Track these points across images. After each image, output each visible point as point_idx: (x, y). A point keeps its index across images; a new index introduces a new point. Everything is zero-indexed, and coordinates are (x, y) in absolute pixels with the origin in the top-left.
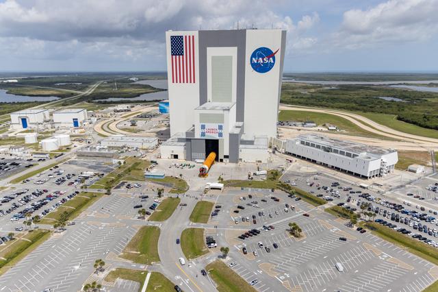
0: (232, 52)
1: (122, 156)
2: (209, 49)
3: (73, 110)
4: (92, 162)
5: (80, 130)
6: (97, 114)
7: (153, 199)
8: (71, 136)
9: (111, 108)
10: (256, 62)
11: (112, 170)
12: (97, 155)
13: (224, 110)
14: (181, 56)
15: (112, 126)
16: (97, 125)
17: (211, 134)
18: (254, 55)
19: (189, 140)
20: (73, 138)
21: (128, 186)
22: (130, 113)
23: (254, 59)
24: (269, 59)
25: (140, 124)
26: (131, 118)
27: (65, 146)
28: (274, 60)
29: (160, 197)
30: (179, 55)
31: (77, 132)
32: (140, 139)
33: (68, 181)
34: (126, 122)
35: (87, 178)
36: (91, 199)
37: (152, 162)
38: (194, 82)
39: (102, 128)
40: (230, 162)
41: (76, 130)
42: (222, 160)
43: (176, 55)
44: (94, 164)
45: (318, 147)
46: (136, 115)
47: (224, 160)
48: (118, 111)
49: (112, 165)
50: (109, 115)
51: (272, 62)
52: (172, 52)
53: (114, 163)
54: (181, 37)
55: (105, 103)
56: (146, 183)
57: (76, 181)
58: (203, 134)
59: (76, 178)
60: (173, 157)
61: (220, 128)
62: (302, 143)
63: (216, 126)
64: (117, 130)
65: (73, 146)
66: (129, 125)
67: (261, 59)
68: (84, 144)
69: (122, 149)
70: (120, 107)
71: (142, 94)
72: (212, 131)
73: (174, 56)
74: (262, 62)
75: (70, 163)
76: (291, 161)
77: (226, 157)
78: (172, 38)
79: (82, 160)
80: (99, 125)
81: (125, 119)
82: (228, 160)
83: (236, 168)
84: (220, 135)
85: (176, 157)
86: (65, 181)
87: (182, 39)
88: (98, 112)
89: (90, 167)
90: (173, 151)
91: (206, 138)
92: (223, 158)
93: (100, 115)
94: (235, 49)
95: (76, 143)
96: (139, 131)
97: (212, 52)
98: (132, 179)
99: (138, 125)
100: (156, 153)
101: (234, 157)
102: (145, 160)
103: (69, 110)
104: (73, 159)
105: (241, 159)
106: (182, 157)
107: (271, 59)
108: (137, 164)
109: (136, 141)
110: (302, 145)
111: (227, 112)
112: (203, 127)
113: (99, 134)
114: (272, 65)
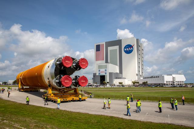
0: (117, 47)
2: (108, 48)
17: (102, 73)
19: (94, 76)
23: (125, 49)
28: (133, 48)
61: (106, 70)
62: (144, 78)
63: (104, 70)
73: (97, 52)
78: (97, 46)
87: (100, 45)
91: (100, 75)
92: (107, 83)
97: (110, 48)
101: (111, 82)
107: (132, 48)
111: (108, 64)
112: (99, 71)
114: (132, 50)
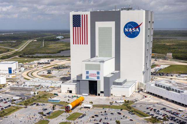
1: (38, 91)
3: (9, 62)
4: (19, 93)
5: (13, 75)
6: (25, 66)
7: (50, 110)
8: (7, 79)
9: (36, 62)
10: (127, 31)
11: (30, 97)
12: (22, 89)
13: (100, 62)
14: (79, 27)
15: (35, 74)
16: (24, 73)
17: (92, 77)
18: (126, 27)
19: (79, 81)
20: (8, 80)
21: (38, 105)
22: (49, 65)
23: (126, 29)
24: (136, 29)
25: (54, 72)
26: (49, 68)
27: (3, 85)
28: (139, 30)
29: (54, 110)
30: (78, 27)
31: (11, 76)
32: (50, 81)
33: (4, 101)
34: (45, 71)
35: (15, 100)
36: (16, 109)
37: (55, 94)
38: (87, 44)
39: (27, 74)
40: (104, 96)
41: (10, 75)
42: (99, 95)
43: (76, 27)
44: (20, 94)
45: (164, 87)
46: (53, 67)
47: (101, 94)
48: (41, 64)
49: (30, 95)
50: (33, 66)
51: (138, 31)
52: (73, 25)
53: (31, 94)
54: (79, 15)
55: (32, 57)
56: (48, 104)
57: (9, 101)
58: (87, 77)
59: (9, 100)
60: (69, 92)
61: (98, 73)
62: (156, 85)
63: (95, 72)
64: (37, 76)
65: (7, 85)
66: (46, 73)
67: (130, 29)
68: (14, 83)
69: (38, 87)
70: (42, 61)
71: (63, 50)
72: (93, 75)
73: (75, 27)
74: (131, 31)
75: (6, 93)
76: (146, 97)
77: (102, 92)
78: (74, 16)
79: (13, 92)
80: (26, 73)
81: (44, 69)
82: (103, 94)
83: (106, 99)
84: (98, 78)
85: (71, 92)
86: (3, 101)
87: (80, 17)
88: (26, 64)
89: (17, 96)
90: (69, 88)
92: (100, 93)
93: (27, 66)
94: (113, 23)
95: (9, 83)
96: (52, 77)
97: (99, 25)
98: (41, 102)
99: (53, 73)
100: (59, 90)
101: (107, 92)
102: (51, 93)
103: (6, 62)
104: (7, 91)
105: (112, 94)
106: (74, 92)
107: (137, 29)
108: (45, 95)
109: (47, 82)
110: (156, 87)
111: (102, 63)
112: (87, 73)
113: (25, 78)
114: (138, 33)
